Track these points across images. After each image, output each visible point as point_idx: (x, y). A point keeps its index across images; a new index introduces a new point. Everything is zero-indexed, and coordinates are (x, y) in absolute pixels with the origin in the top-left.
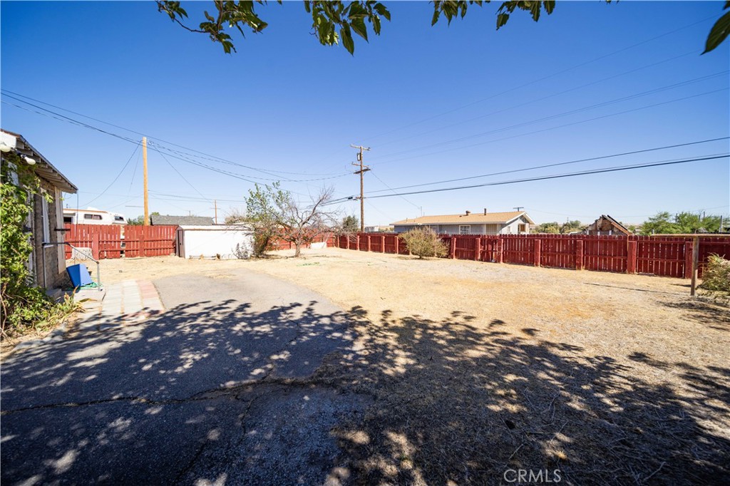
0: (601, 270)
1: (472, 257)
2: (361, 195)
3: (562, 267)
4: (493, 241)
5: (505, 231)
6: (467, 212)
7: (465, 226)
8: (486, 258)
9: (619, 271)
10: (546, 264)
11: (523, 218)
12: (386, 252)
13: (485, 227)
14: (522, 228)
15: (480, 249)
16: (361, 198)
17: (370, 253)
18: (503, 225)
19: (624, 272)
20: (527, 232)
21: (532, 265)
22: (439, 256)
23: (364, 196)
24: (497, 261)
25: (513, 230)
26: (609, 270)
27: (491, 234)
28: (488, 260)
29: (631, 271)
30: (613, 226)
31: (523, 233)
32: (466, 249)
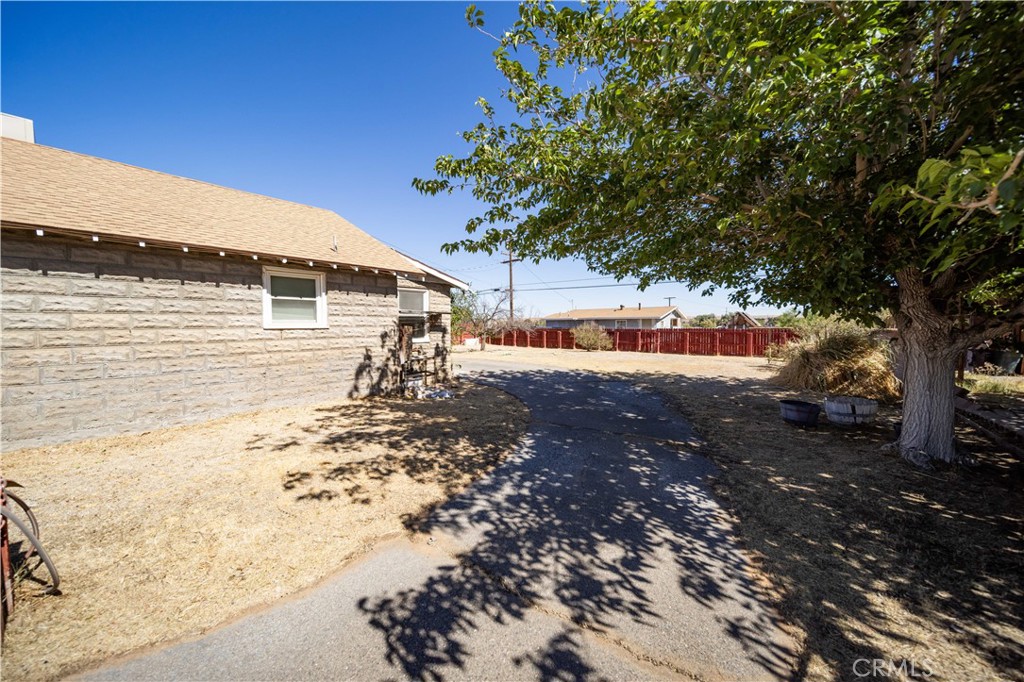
0: (731, 355)
1: (634, 349)
2: (511, 287)
3: (704, 354)
4: (650, 334)
5: (659, 326)
6: (622, 306)
7: (621, 321)
8: (646, 349)
9: (742, 355)
10: (693, 352)
11: (676, 313)
12: (547, 347)
13: (641, 322)
14: (674, 322)
15: (640, 342)
16: (511, 290)
17: (529, 349)
18: (657, 320)
19: (745, 355)
20: (679, 326)
21: (682, 353)
22: (604, 348)
23: (514, 287)
24: (655, 351)
25: (666, 324)
26: (736, 355)
27: (646, 328)
28: (647, 351)
29: (749, 355)
30: (746, 321)
31: (674, 327)
32: (627, 342)
